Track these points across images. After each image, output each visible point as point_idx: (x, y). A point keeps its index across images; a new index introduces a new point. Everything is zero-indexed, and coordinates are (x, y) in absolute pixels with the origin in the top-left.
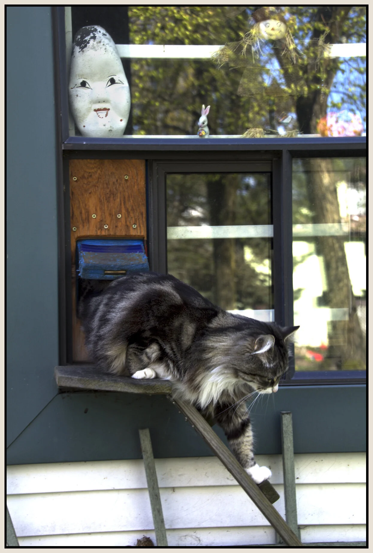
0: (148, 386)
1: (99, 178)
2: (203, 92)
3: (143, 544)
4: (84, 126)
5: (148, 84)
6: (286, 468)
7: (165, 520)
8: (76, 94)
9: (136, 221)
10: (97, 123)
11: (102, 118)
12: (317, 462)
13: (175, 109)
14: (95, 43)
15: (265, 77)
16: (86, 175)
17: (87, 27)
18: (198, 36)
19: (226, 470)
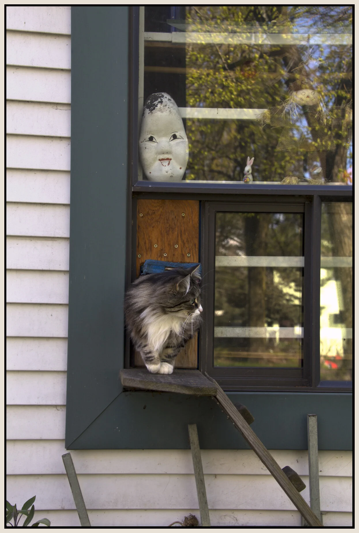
0: (197, 388)
1: (161, 215)
2: (243, 144)
3: (190, 521)
4: (150, 173)
5: (198, 137)
6: (311, 462)
7: (208, 501)
8: (145, 147)
9: (190, 251)
10: (161, 170)
11: (165, 166)
12: (337, 458)
13: (220, 157)
14: (162, 106)
15: (295, 132)
16: (150, 212)
17: (156, 94)
18: (240, 99)
19: (261, 462)
